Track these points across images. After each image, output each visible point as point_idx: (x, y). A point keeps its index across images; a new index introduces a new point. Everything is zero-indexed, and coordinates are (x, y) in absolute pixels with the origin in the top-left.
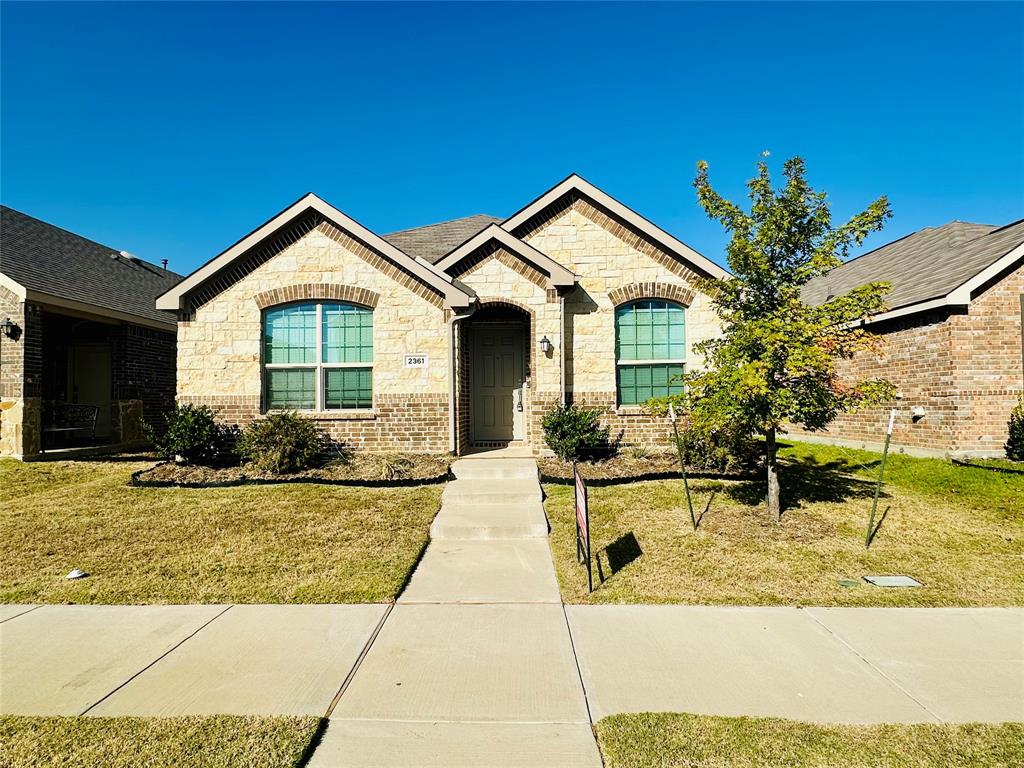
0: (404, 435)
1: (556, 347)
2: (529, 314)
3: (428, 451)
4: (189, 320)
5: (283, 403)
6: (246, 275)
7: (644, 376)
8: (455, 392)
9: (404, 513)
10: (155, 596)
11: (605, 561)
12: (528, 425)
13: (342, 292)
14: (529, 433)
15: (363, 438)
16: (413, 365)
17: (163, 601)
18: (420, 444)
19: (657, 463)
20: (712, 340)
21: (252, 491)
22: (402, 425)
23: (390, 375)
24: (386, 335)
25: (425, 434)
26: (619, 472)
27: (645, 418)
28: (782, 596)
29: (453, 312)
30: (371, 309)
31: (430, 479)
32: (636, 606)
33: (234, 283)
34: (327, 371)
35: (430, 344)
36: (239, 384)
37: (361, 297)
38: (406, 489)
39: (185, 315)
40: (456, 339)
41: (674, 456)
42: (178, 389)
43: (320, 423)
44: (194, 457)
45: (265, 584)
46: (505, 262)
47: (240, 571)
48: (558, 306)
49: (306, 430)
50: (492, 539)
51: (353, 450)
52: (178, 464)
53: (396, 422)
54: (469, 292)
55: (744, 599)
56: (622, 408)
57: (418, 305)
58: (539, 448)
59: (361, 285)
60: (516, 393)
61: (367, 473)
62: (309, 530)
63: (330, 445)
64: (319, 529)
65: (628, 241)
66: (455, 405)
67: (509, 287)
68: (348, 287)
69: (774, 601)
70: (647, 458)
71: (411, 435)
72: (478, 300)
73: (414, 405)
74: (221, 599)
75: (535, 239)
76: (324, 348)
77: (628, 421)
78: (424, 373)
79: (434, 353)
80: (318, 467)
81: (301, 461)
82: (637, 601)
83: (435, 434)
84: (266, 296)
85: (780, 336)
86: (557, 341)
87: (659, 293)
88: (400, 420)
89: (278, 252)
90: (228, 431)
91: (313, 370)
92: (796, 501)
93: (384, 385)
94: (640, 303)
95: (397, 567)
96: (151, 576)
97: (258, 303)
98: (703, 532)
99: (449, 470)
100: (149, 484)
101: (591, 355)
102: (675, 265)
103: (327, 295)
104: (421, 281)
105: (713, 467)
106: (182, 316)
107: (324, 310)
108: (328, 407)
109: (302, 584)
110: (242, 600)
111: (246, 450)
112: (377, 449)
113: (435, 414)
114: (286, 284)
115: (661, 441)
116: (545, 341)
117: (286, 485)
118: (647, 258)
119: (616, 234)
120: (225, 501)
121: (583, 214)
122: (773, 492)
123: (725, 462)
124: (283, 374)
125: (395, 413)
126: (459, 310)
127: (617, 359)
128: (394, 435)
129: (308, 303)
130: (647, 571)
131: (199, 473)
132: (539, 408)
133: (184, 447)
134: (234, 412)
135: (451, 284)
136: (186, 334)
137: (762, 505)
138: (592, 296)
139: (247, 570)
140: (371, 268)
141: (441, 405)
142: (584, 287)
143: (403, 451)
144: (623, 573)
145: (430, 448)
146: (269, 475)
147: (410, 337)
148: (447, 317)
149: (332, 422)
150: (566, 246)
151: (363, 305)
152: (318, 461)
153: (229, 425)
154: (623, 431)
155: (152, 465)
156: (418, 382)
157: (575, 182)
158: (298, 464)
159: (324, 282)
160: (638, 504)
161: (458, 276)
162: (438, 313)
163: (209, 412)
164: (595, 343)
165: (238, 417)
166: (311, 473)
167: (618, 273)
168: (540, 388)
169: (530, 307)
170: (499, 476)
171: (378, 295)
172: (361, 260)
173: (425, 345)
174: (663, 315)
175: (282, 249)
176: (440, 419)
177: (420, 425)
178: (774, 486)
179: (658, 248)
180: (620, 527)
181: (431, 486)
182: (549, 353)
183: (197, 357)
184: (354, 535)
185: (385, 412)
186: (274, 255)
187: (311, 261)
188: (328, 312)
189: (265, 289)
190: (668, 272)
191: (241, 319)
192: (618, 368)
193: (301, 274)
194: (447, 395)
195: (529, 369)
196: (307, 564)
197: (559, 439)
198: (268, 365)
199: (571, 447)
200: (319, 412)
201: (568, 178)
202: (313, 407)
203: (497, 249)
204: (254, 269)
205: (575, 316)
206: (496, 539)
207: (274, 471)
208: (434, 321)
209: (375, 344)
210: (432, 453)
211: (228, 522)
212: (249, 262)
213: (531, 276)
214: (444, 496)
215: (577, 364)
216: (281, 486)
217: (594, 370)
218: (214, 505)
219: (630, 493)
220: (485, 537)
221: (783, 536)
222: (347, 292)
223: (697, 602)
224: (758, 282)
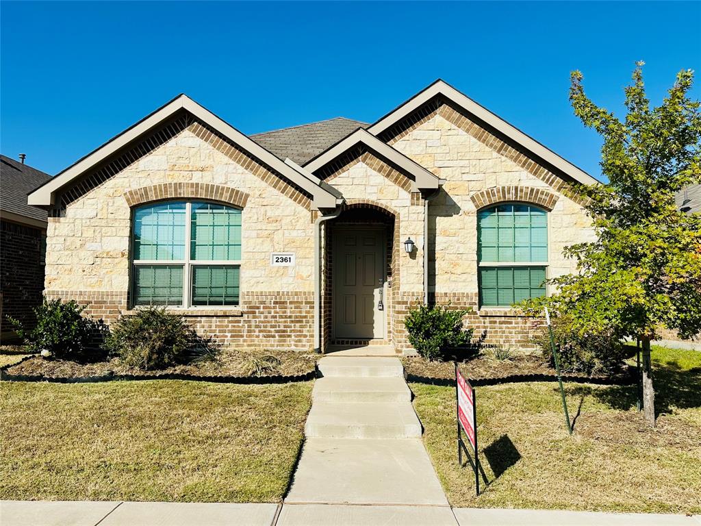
0: (269, 331)
1: (420, 247)
2: (393, 215)
3: (293, 348)
4: (59, 216)
5: (150, 299)
6: (117, 172)
7: (505, 278)
8: (320, 291)
9: (277, 410)
10: (45, 491)
11: (485, 464)
12: (389, 324)
13: (212, 192)
14: (390, 332)
15: (229, 335)
16: (280, 264)
17: (53, 497)
18: (285, 341)
19: (522, 365)
20: (585, 244)
21: (122, 387)
22: (269, 322)
23: (257, 273)
24: (254, 234)
25: (291, 331)
26: (484, 373)
27: (507, 319)
28: (671, 504)
29: (319, 213)
30: (240, 209)
31: (298, 376)
32: (524, 511)
33: (104, 180)
34: (195, 268)
35: (298, 244)
36: (106, 280)
37: (231, 197)
38: (275, 385)
39: (55, 211)
40: (323, 239)
41: (538, 358)
42: (46, 284)
43: (188, 319)
44: (60, 352)
45: (151, 482)
46: (370, 165)
47: (123, 469)
48: (421, 209)
49: (174, 326)
50: (366, 438)
51: (219, 345)
52: (45, 358)
53: (262, 319)
54: (337, 194)
55: (633, 505)
56: (483, 309)
57: (286, 204)
58: (402, 347)
59: (231, 186)
60: (376, 292)
61: (236, 369)
62: (186, 427)
63: (196, 341)
64: (196, 426)
65: (491, 145)
66: (320, 303)
67: (375, 189)
68: (218, 187)
69: (663, 508)
70: (510, 359)
71: (277, 332)
72: (344, 202)
73: (281, 303)
74: (110, 496)
75: (400, 143)
76: (193, 246)
77: (491, 322)
78: (291, 272)
79: (301, 253)
80: (185, 364)
81: (169, 358)
82: (525, 506)
83: (300, 331)
84: (136, 193)
85: (659, 242)
86: (421, 242)
87: (521, 197)
88: (266, 317)
89: (149, 151)
90: (94, 326)
91: (181, 266)
92: (666, 406)
93: (250, 283)
94: (501, 207)
95: (280, 466)
96: (38, 471)
97: (128, 200)
98: (579, 436)
99: (317, 367)
100: (19, 378)
101: (453, 257)
102: (538, 169)
103: (197, 193)
104: (289, 182)
105: (579, 370)
106: (52, 211)
107: (193, 209)
108: (195, 303)
109: (189, 483)
110: (131, 497)
111: (115, 345)
112: (243, 346)
113: (300, 312)
114: (156, 183)
115: (525, 343)
116: (409, 242)
117: (155, 381)
118: (510, 163)
119: (479, 139)
120: (97, 397)
121: (448, 119)
122: (648, 397)
123: (591, 365)
124: (151, 271)
125: (262, 310)
126: (326, 211)
127: (479, 261)
128: (260, 331)
129: (177, 202)
130: (530, 475)
131: (66, 368)
132: (402, 308)
133: (53, 341)
134: (101, 307)
135: (319, 186)
136: (56, 231)
137: (634, 410)
138: (455, 199)
139: (132, 467)
140: (241, 169)
141: (307, 303)
142: (447, 190)
143: (270, 348)
144: (507, 476)
145: (296, 346)
146: (137, 371)
147: (278, 236)
148: (314, 217)
149: (199, 319)
150: (430, 150)
151: (232, 204)
152: (186, 357)
153: (95, 320)
154: (485, 332)
155: (19, 358)
156: (285, 280)
157: (441, 88)
158: (166, 360)
159: (194, 181)
160: (508, 406)
161: (325, 178)
162: (305, 214)
163: (77, 306)
164: (457, 245)
165: (104, 312)
166: (179, 369)
167: (481, 176)
168: (403, 288)
169: (395, 209)
170: (365, 374)
171: (247, 196)
172: (231, 161)
173: (292, 245)
174: (523, 218)
175: (153, 148)
176: (306, 317)
177: (285, 322)
178: (649, 392)
179: (521, 153)
180: (494, 429)
181: (300, 384)
182: (413, 254)
183: (66, 253)
184: (232, 433)
185: (252, 310)
186: (145, 154)
187: (181, 161)
188: (197, 211)
189: (135, 187)
190: (531, 176)
191: (111, 216)
192: (480, 269)
193: (172, 173)
194: (313, 293)
195: (390, 269)
196: (190, 462)
197: (423, 339)
198: (136, 262)
199: (436, 347)
200: (186, 308)
201: (434, 84)
202: (179, 303)
203: (363, 153)
204: (125, 167)
205: (438, 218)
206: (370, 438)
207: (142, 367)
208: (301, 221)
209: (243, 242)
210: (297, 350)
211: (106, 419)
212: (120, 160)
213: (396, 180)
214: (314, 393)
215: (439, 265)
216: (150, 382)
217: (455, 272)
218: (87, 402)
219: (499, 395)
220: (359, 436)
221: (661, 442)
222: (217, 192)
223: (585, 508)
224: (632, 189)
